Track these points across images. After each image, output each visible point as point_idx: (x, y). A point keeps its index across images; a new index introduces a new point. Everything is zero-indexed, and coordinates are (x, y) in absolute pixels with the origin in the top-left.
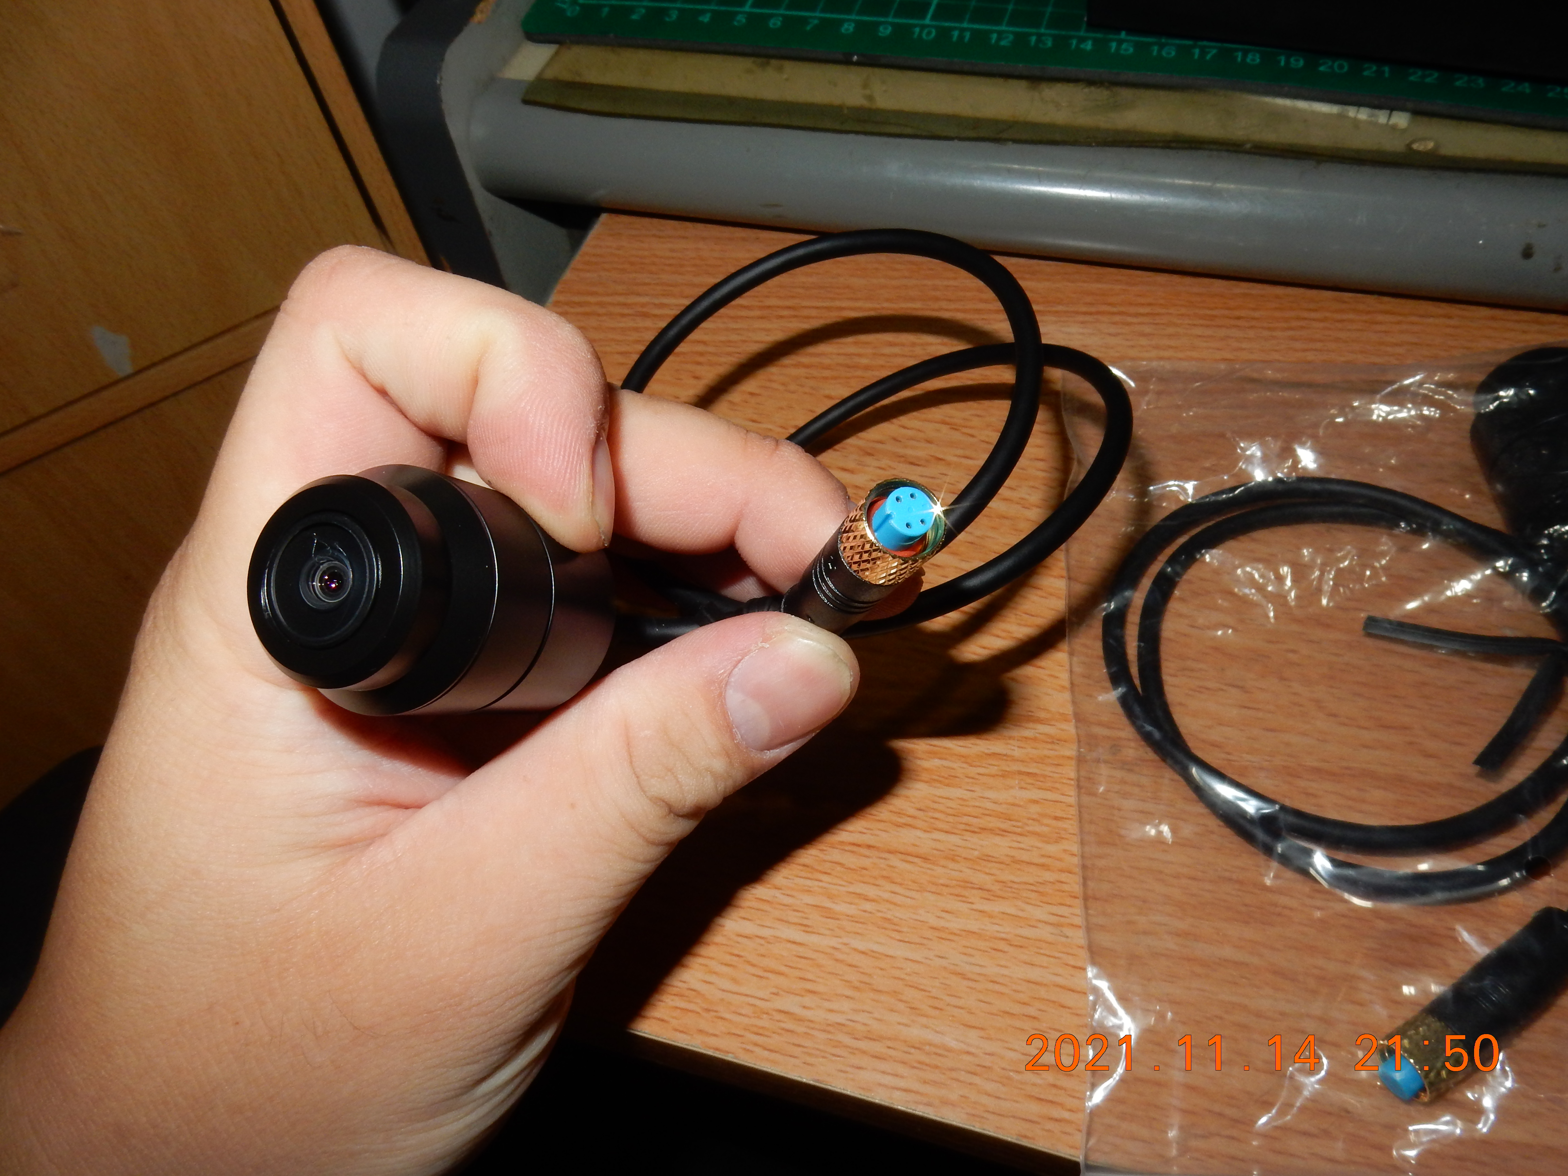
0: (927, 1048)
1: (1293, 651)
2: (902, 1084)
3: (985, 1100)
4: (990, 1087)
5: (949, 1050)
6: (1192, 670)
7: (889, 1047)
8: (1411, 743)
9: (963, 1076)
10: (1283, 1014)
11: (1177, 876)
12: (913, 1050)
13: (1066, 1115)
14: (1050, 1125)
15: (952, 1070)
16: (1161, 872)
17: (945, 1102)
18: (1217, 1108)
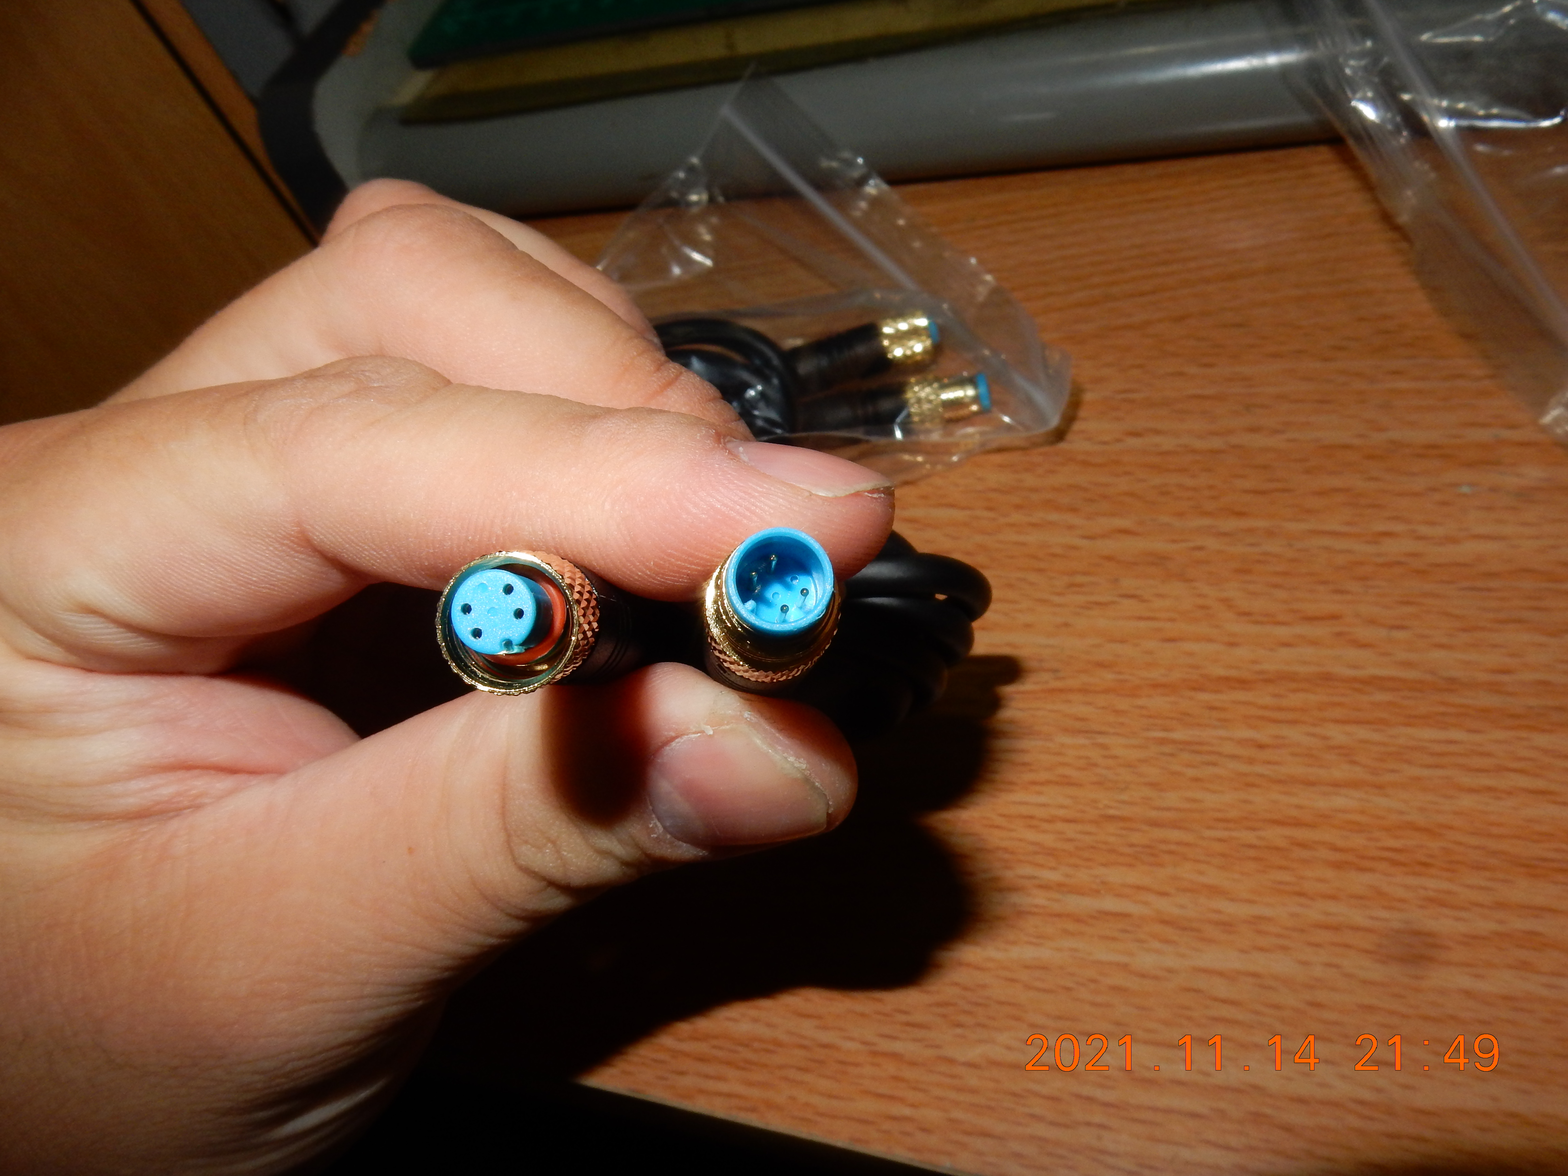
0: (756, 1045)
1: (1200, 548)
2: (723, 1087)
3: (815, 1100)
4: (824, 1084)
5: (778, 1044)
6: (1080, 585)
7: (714, 1047)
8: (1339, 634)
9: (792, 1074)
10: (1170, 971)
11: (1051, 820)
12: (740, 1049)
13: (907, 1111)
14: (887, 1126)
15: (781, 1067)
16: (1031, 817)
17: (770, 1105)
18: (1087, 1091)
